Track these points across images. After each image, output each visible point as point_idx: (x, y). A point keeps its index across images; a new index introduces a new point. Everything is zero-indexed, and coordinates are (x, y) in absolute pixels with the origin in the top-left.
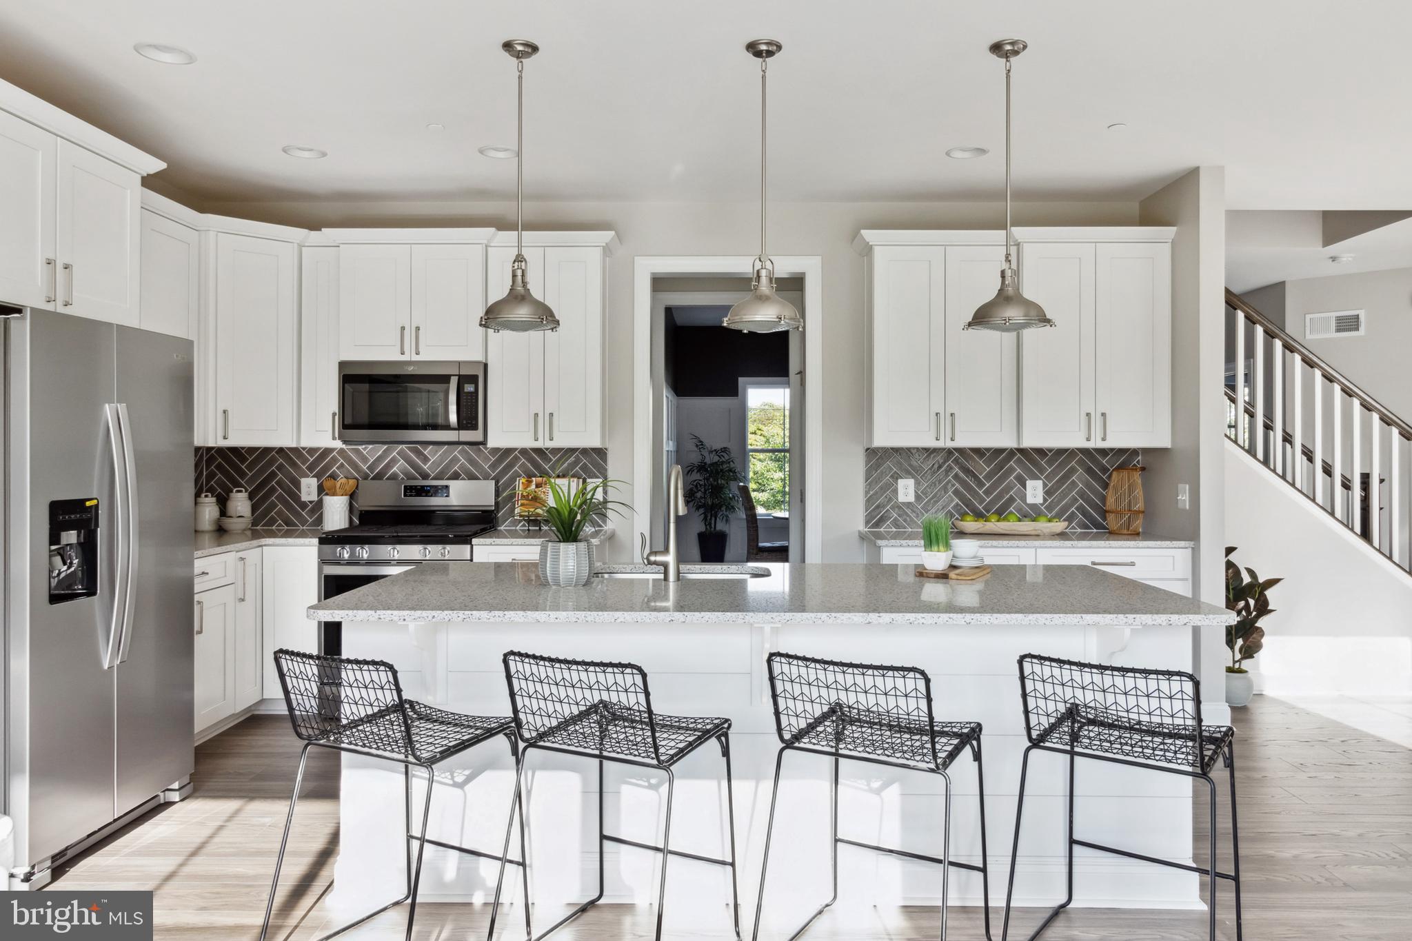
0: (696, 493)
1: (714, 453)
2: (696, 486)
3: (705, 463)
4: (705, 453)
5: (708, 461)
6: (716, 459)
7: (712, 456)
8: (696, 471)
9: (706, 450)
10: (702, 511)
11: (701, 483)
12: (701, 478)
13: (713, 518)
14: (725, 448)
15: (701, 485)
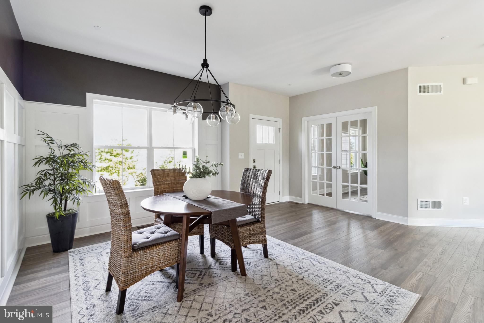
0: (45, 180)
1: (63, 148)
2: (45, 175)
3: (55, 156)
4: (54, 147)
5: (58, 153)
6: (66, 152)
7: (61, 150)
8: (44, 162)
9: (55, 145)
10: (51, 195)
11: (50, 172)
12: (50, 169)
13: (63, 202)
14: (74, 144)
15: (50, 174)
